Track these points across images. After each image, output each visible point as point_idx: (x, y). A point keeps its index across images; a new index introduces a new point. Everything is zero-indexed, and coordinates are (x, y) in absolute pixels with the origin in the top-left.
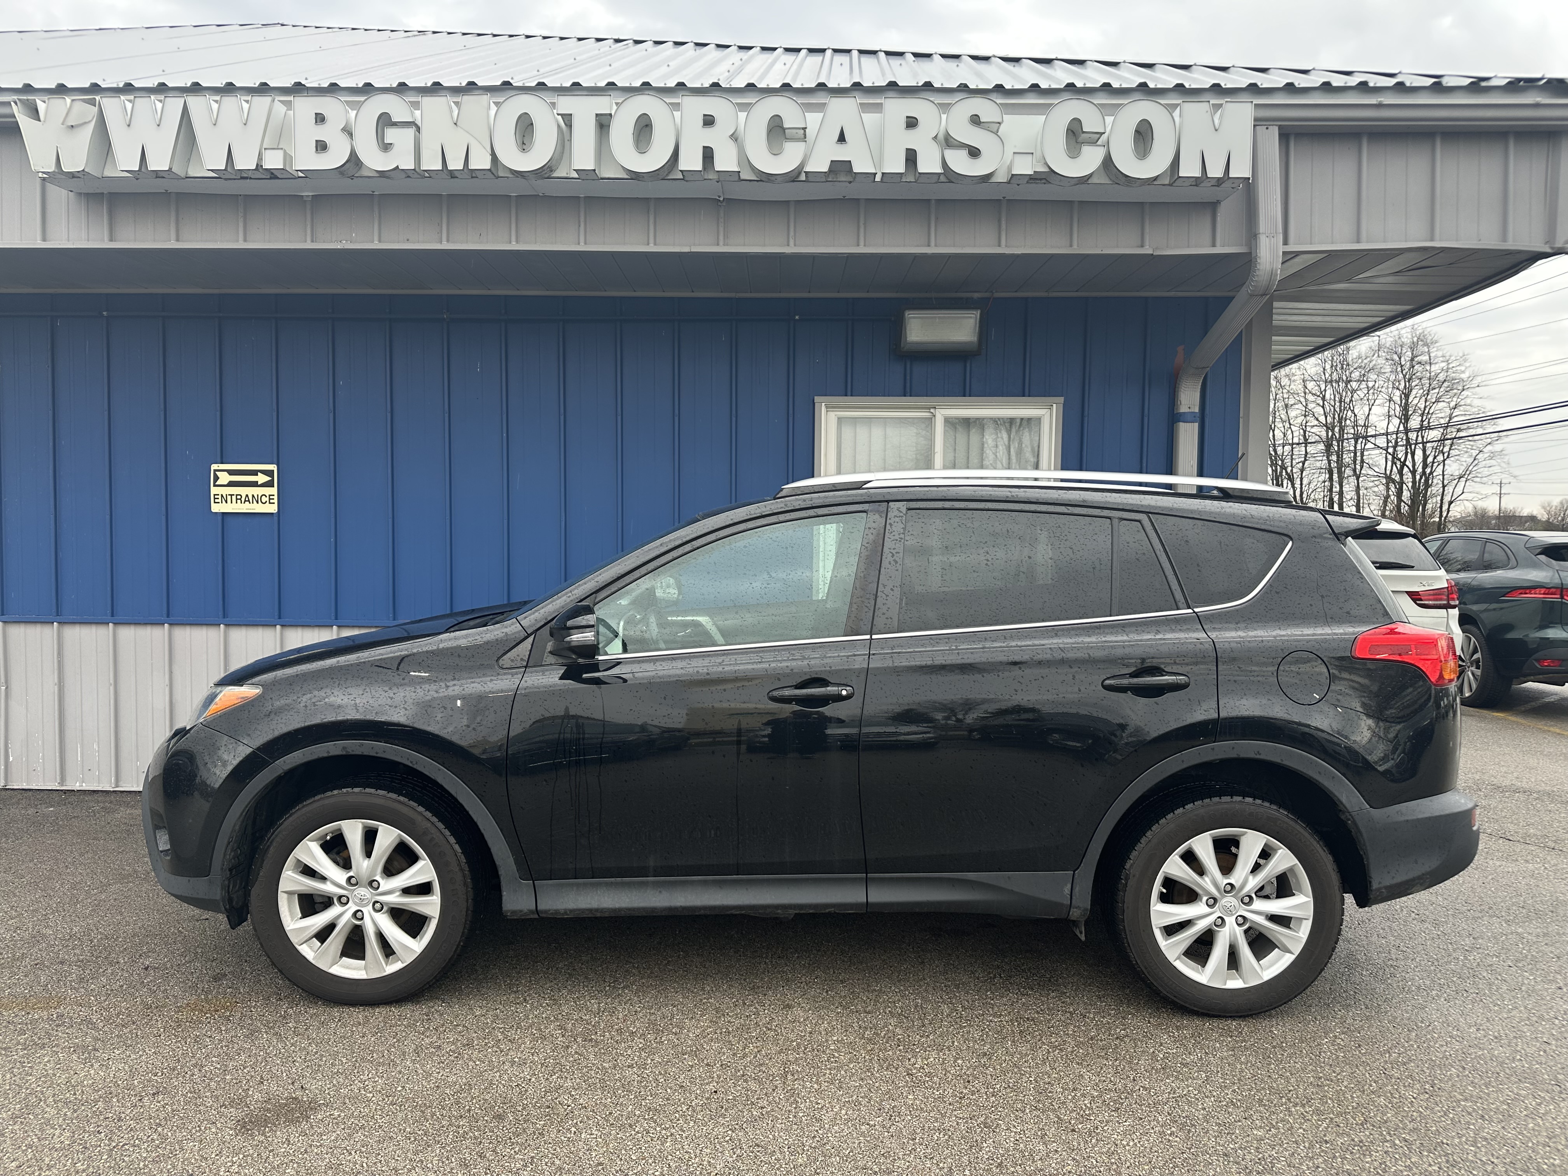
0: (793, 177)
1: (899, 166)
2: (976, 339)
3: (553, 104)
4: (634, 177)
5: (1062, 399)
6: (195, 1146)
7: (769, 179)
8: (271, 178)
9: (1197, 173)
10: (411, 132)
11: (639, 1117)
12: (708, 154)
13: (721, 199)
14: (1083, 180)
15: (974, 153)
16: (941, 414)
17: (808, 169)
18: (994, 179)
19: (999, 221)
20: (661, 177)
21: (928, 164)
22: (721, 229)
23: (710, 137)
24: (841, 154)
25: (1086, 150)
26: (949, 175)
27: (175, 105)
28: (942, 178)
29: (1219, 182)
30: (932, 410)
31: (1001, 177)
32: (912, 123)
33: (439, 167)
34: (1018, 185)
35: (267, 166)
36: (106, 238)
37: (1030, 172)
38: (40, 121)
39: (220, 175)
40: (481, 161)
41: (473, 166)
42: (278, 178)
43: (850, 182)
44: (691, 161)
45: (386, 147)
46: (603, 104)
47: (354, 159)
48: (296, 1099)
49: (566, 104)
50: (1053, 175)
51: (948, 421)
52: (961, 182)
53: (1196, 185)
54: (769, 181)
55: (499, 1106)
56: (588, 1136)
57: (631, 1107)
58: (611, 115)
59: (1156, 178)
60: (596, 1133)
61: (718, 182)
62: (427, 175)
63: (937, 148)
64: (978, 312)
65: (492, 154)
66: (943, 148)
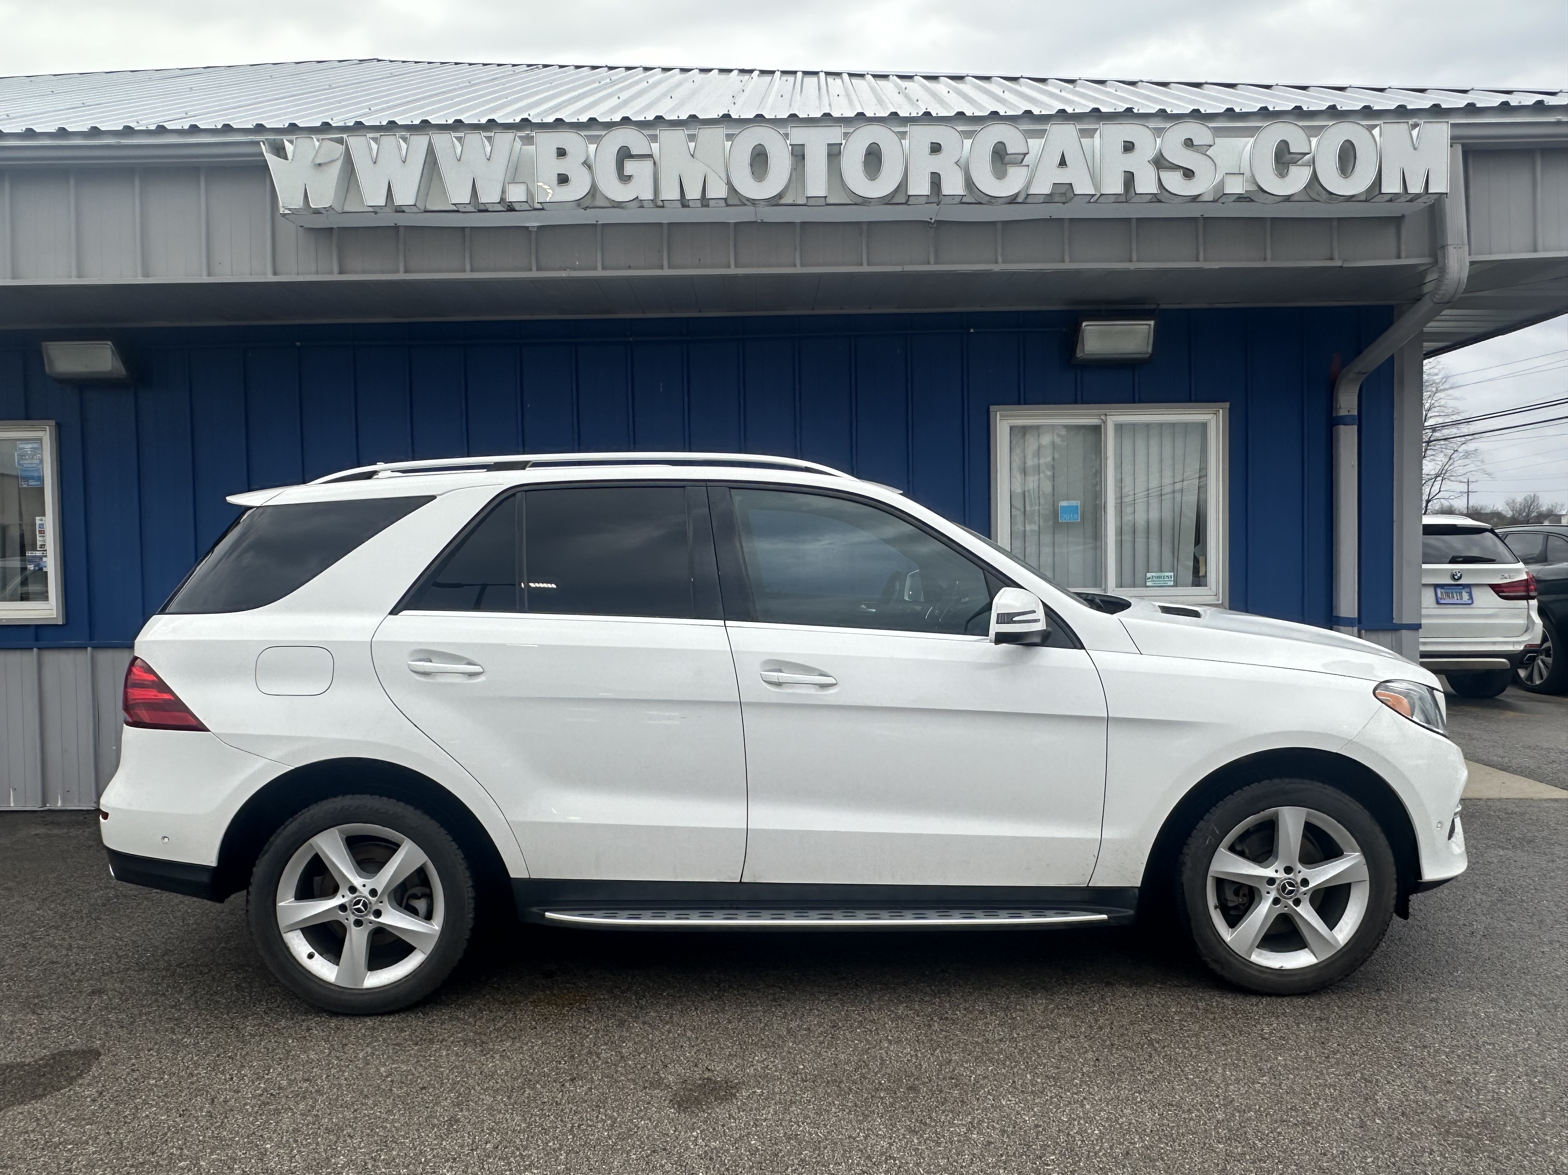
0: (1012, 200)
1: (1119, 189)
2: (1150, 350)
3: (786, 136)
4: (858, 202)
5: (1227, 405)
6: (648, 1124)
7: (990, 202)
8: (507, 211)
9: (1398, 189)
10: (648, 165)
11: (1043, 1084)
12: (936, 180)
13: (933, 221)
14: (1288, 198)
15: (1189, 174)
16: (1111, 420)
17: (1030, 192)
18: (1201, 199)
19: (1197, 237)
20: (885, 202)
21: (1146, 184)
22: (932, 249)
23: (936, 163)
24: (1063, 176)
25: (1293, 169)
26: (1163, 195)
27: (420, 142)
28: (1154, 199)
29: (1417, 196)
30: (1103, 417)
31: (1209, 197)
32: (1129, 147)
33: (676, 196)
34: (1223, 203)
35: (510, 198)
36: (336, 268)
37: (1241, 191)
38: (286, 158)
39: (460, 209)
40: (717, 191)
41: (709, 195)
42: (514, 210)
43: (1064, 203)
44: (920, 187)
45: (625, 178)
46: (834, 134)
47: (594, 190)
48: (709, 1079)
49: (798, 135)
50: (1261, 193)
51: (1119, 427)
52: (1172, 202)
53: (1392, 201)
54: (990, 203)
55: (905, 1079)
56: (1009, 1103)
57: (1028, 1076)
58: (841, 145)
59: (1353, 196)
60: (1013, 1099)
61: (937, 205)
62: (661, 204)
63: (1151, 171)
64: (1152, 323)
65: (729, 183)
66: (1158, 169)
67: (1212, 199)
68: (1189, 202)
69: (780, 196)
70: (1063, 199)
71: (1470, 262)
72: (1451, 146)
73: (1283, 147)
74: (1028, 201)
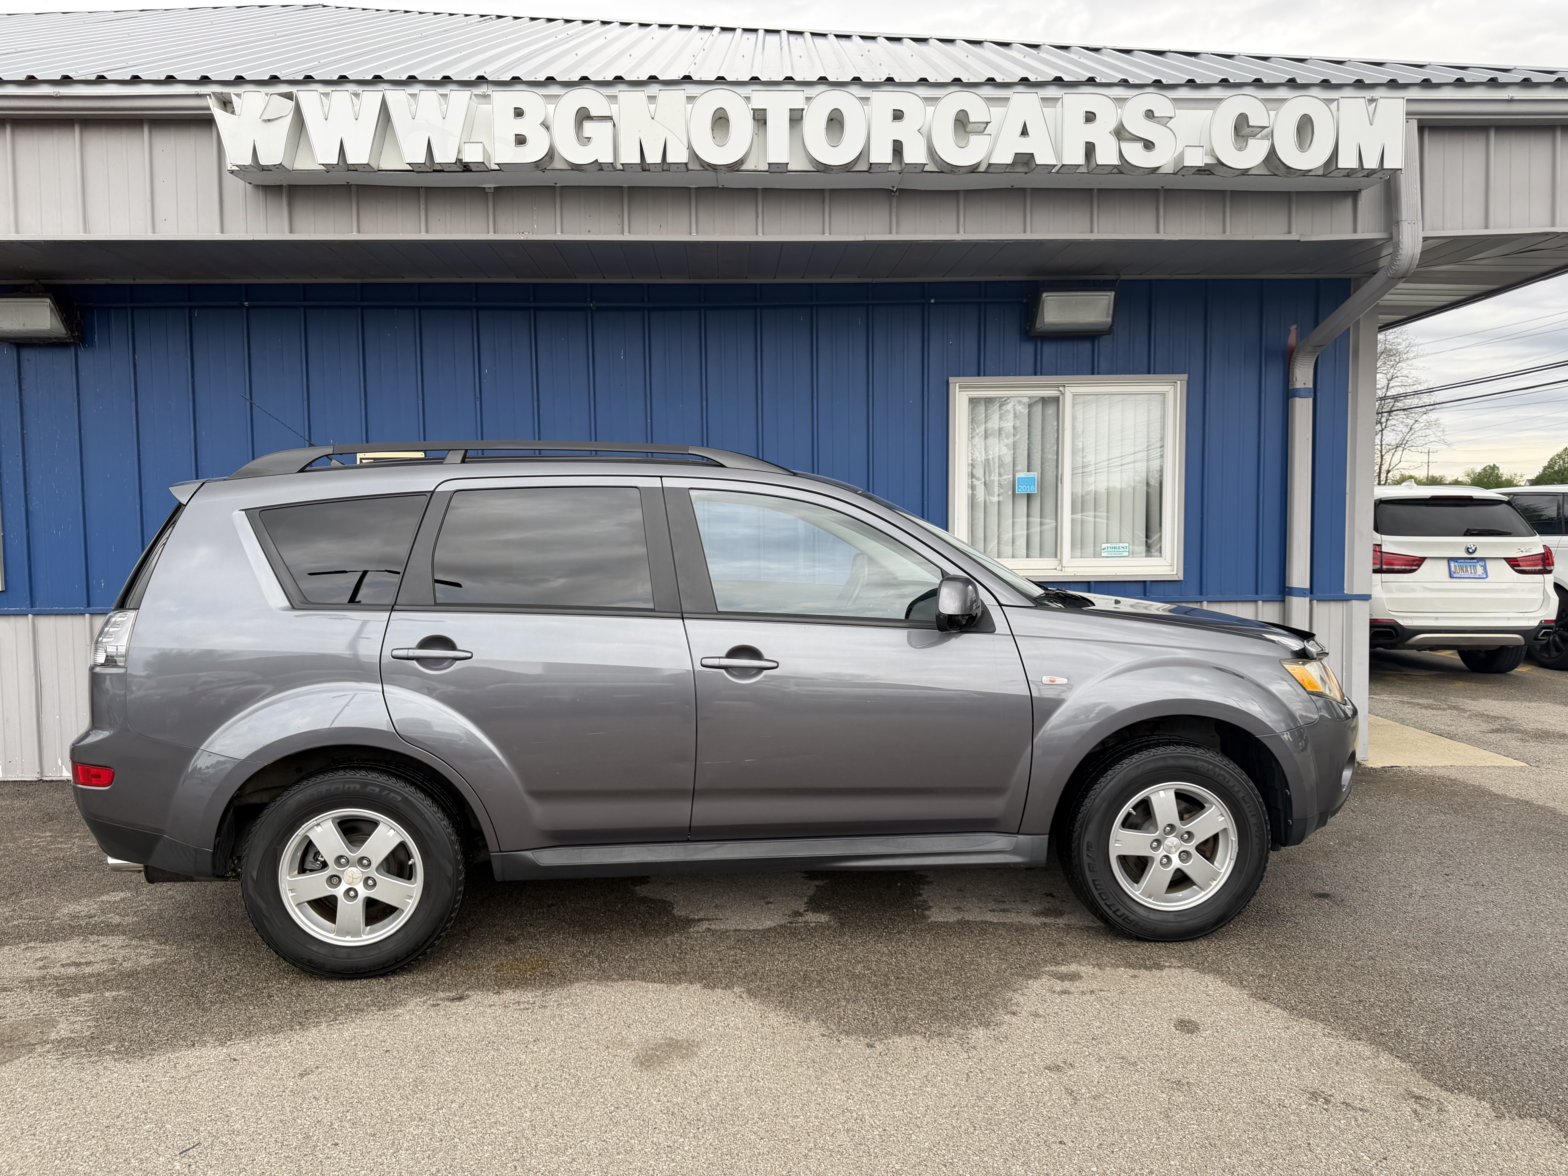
0: (973, 169)
1: (1080, 159)
2: (1110, 319)
3: (748, 99)
4: (820, 169)
5: (1185, 377)
8: (464, 171)
9: (1354, 165)
10: (607, 127)
12: (898, 148)
13: (895, 189)
14: (1245, 172)
15: (1149, 145)
16: (1069, 391)
17: (992, 161)
18: (1160, 171)
19: (1159, 208)
20: (847, 169)
21: (1107, 156)
22: (894, 218)
23: (898, 131)
24: (1024, 146)
25: (1251, 142)
26: (1124, 167)
27: (374, 98)
28: (1115, 171)
29: (1372, 172)
30: (1061, 389)
31: (1169, 169)
32: (1090, 117)
33: (636, 159)
34: (1184, 176)
35: (466, 159)
36: (286, 229)
37: (1200, 164)
38: (234, 113)
39: (415, 169)
40: (678, 155)
41: (670, 160)
42: (471, 171)
43: (1026, 173)
44: (882, 155)
45: (584, 140)
46: (796, 99)
47: (552, 152)
48: (670, 1038)
49: (761, 98)
50: (1220, 166)
51: (1074, 398)
52: (1133, 173)
53: (1348, 176)
54: (952, 172)
58: (803, 110)
59: (1310, 170)
61: (900, 173)
62: (621, 167)
63: (1113, 140)
64: (1112, 294)
65: (690, 148)
66: (1119, 140)
67: (1172, 172)
68: (1149, 174)
69: (741, 162)
70: (1025, 170)
71: (1423, 238)
72: (1407, 122)
73: (1242, 119)
74: (990, 171)
